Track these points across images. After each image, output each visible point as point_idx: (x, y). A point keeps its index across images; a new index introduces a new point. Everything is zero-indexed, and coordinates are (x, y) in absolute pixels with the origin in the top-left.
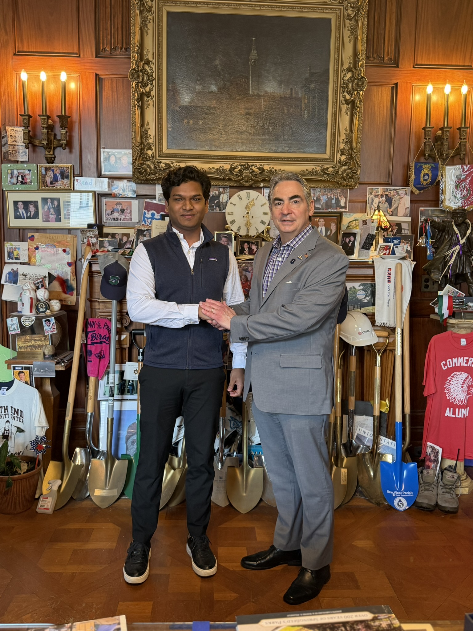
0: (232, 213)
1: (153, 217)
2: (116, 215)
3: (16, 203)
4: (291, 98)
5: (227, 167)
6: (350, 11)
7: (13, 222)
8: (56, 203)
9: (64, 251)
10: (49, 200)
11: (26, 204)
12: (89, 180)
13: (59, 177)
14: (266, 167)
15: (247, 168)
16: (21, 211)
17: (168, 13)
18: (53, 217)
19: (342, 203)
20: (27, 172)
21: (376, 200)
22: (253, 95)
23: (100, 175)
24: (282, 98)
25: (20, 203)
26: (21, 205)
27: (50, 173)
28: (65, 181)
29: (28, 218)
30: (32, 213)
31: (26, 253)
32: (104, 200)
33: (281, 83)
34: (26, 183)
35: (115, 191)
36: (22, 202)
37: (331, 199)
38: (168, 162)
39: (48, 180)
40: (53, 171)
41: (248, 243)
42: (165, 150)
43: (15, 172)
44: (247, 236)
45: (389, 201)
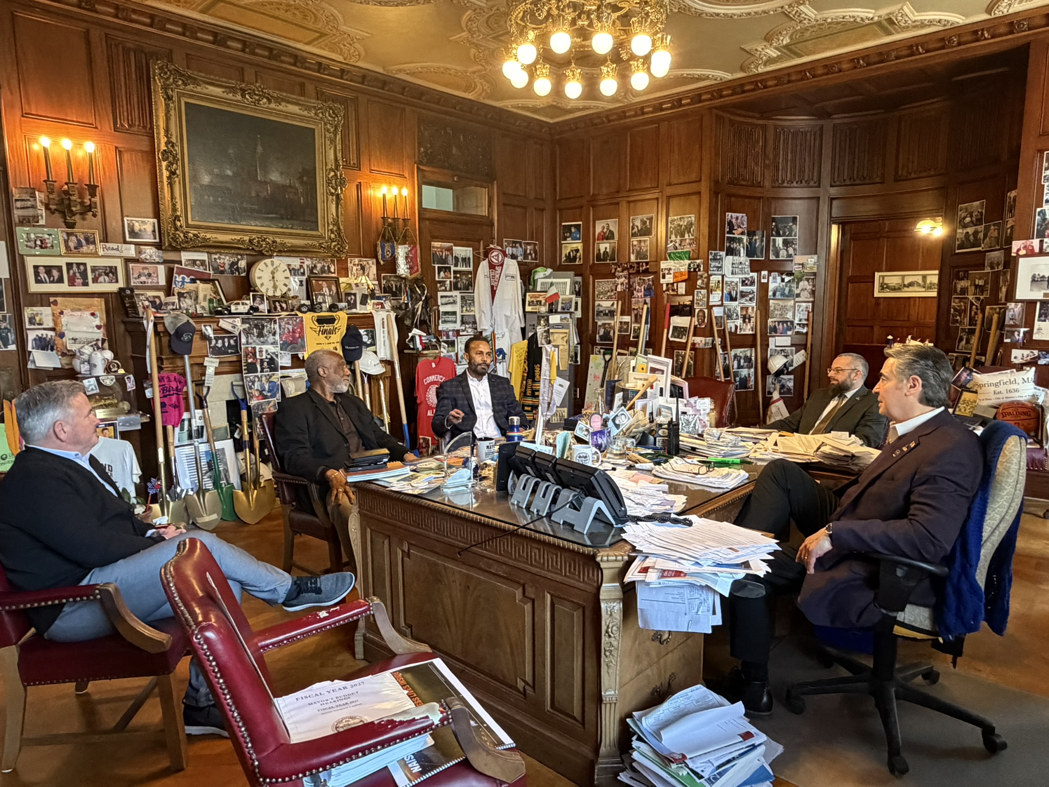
0: (260, 278)
1: (183, 282)
2: (143, 279)
3: (36, 268)
4: (290, 186)
5: (247, 238)
6: (329, 126)
7: (34, 287)
8: (82, 267)
9: (93, 314)
10: (75, 266)
11: (49, 269)
12: (115, 246)
13: (84, 242)
14: (278, 240)
15: (264, 240)
16: (43, 275)
17: (186, 103)
18: (79, 281)
19: (332, 270)
20: (47, 236)
21: (355, 268)
22: (261, 182)
23: (125, 242)
24: (284, 187)
25: (41, 268)
26: (42, 270)
27: (74, 238)
28: (92, 247)
29: (51, 282)
30: (56, 278)
31: (51, 318)
32: (131, 265)
33: (282, 173)
34: (46, 247)
35: (143, 256)
36: (44, 267)
37: (324, 266)
38: (195, 232)
39: (72, 245)
40: (76, 236)
41: (279, 302)
42: (190, 222)
43: (32, 236)
44: (274, 296)
45: (363, 268)
